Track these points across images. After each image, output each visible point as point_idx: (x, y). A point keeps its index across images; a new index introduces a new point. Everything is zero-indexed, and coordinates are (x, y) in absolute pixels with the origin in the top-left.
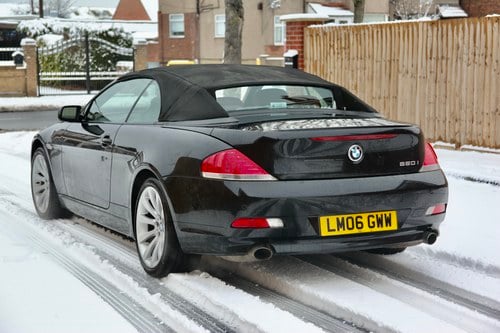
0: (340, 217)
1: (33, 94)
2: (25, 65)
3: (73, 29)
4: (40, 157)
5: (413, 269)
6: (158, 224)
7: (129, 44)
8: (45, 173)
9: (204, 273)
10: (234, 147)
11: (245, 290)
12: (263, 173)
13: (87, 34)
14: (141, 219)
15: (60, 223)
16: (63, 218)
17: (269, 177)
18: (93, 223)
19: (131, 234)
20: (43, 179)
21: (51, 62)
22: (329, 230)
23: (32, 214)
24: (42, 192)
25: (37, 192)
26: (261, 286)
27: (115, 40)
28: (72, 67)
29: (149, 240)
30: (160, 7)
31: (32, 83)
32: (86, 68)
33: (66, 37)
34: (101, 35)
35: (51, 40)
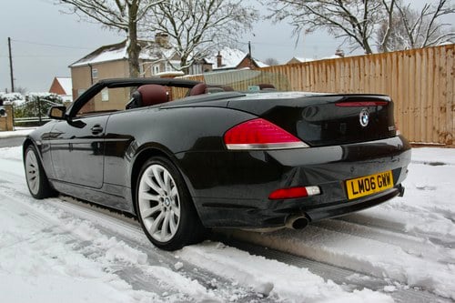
0: (360, 179)
1: (11, 130)
2: (6, 115)
3: (31, 96)
4: (31, 153)
5: (374, 217)
6: (162, 200)
7: (61, 102)
8: (36, 164)
9: (220, 243)
10: (260, 117)
11: (279, 261)
12: (294, 140)
13: (38, 98)
14: (143, 196)
15: (50, 201)
16: (51, 197)
17: (301, 144)
18: (79, 200)
19: (131, 211)
20: (34, 169)
21: (20, 113)
22: (354, 193)
23: (27, 196)
24: (33, 178)
25: (30, 179)
26: (270, 248)
27: (54, 100)
28: (31, 115)
29: (154, 216)
30: (73, 86)
31: (10, 124)
32: (39, 115)
33: (27, 100)
34: (46, 98)
35: (19, 103)
